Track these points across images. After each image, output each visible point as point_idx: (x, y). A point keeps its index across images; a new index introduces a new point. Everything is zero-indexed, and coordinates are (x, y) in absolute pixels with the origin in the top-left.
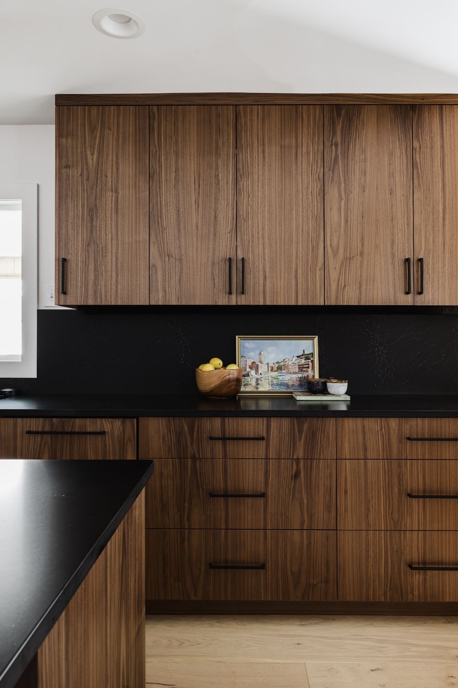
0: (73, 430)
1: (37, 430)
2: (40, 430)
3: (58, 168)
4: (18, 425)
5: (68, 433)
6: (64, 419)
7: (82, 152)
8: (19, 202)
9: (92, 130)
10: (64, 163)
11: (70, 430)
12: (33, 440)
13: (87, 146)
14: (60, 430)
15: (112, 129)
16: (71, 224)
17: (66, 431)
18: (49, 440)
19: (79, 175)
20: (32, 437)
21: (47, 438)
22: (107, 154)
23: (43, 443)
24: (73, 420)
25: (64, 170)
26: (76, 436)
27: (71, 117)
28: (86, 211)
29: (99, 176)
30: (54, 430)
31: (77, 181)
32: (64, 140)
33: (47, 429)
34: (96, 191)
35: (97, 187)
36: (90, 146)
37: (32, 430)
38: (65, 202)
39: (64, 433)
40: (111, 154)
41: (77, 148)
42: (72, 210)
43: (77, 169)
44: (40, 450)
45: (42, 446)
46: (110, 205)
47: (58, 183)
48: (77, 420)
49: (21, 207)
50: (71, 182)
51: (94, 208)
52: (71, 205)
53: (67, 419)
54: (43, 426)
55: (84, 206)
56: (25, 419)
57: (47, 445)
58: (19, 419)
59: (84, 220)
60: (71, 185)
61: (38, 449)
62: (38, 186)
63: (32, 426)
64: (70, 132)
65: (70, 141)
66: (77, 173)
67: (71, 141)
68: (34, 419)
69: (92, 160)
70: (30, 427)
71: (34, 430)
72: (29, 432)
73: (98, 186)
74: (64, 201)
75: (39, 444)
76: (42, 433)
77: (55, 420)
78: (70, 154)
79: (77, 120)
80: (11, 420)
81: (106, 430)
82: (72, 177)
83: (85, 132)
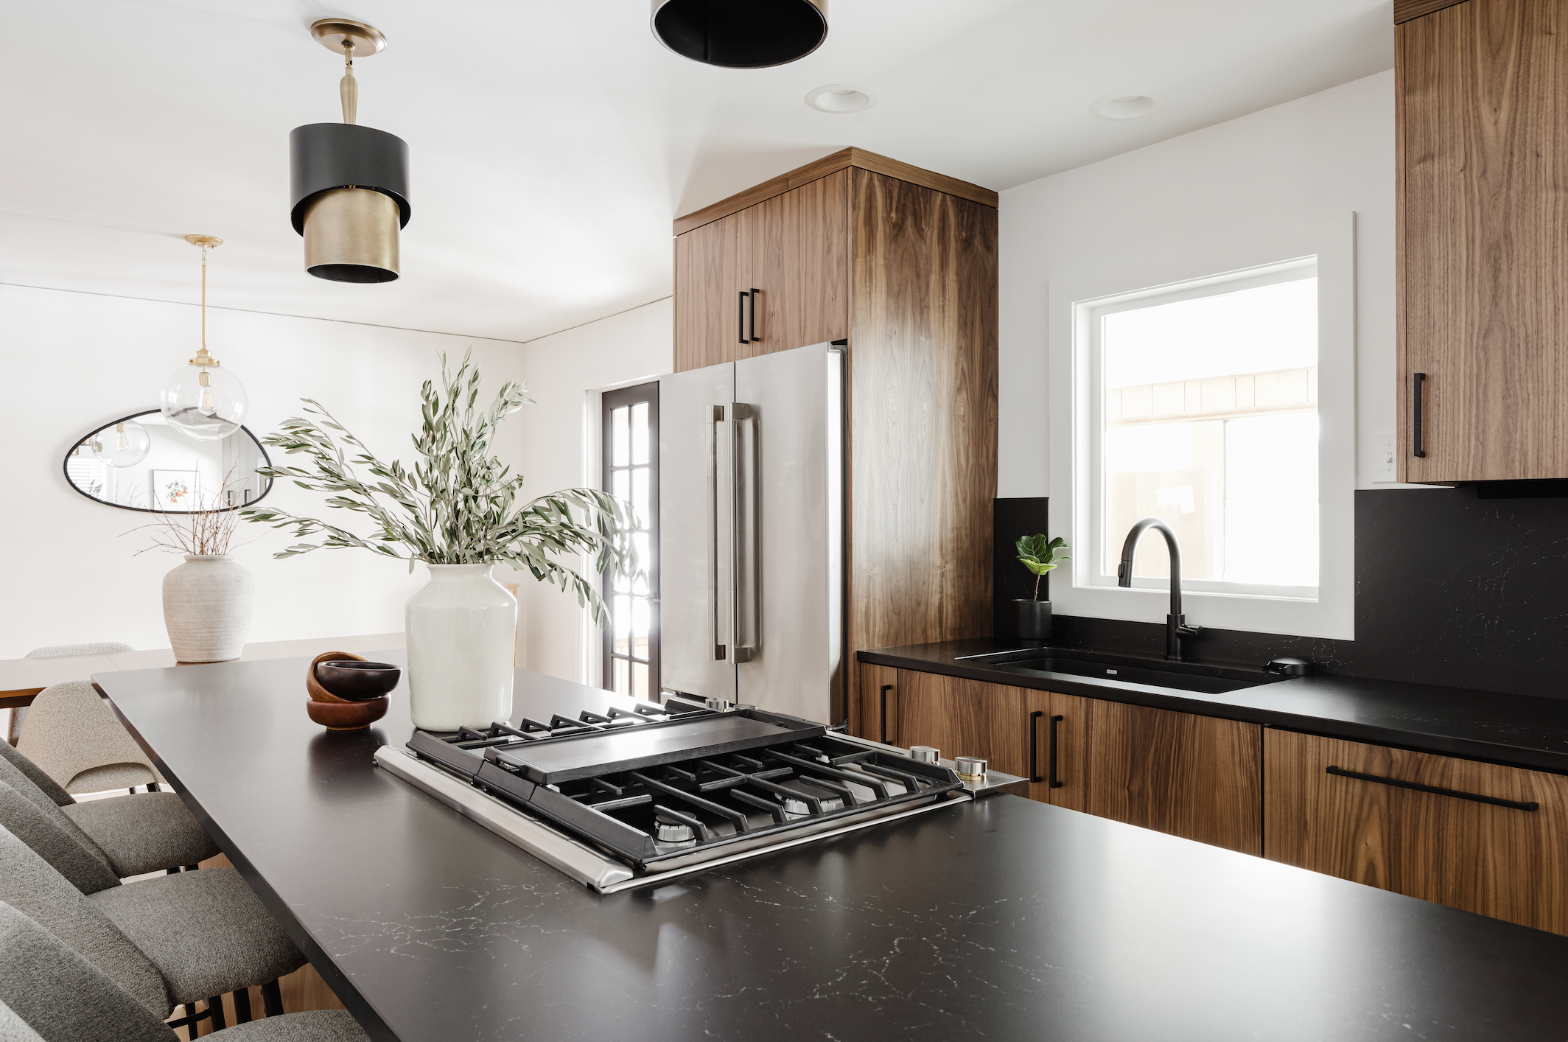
0: (1445, 785)
1: (1352, 768)
2: (1360, 769)
3: (1402, 166)
4: (1309, 749)
5: (1430, 789)
6: (1420, 755)
7: (1465, 113)
8: (1313, 260)
9: (1495, 50)
10: (1418, 151)
11: (1435, 783)
12: (1344, 788)
13: (1480, 93)
14: (1410, 778)
15: (1554, 30)
16: (1437, 291)
17: (1426, 783)
18: (1383, 797)
19: (1458, 170)
20: (1341, 782)
21: (1379, 790)
22: (1541, 99)
23: (1367, 800)
24: (1443, 759)
25: (1418, 168)
26: (1453, 801)
27: (1437, 38)
28: (1478, 254)
29: (1515, 159)
30: (1394, 775)
31: (1453, 186)
32: (1417, 98)
33: (1377, 770)
34: (1508, 197)
35: (1509, 188)
36: (1490, 92)
37: (1339, 765)
38: (1422, 242)
39: (1418, 787)
40: (1551, 95)
41: (1452, 106)
42: (1439, 258)
43: (1453, 156)
44: (1359, 814)
45: (1366, 807)
46: (1550, 225)
47: (1402, 201)
48: (1456, 764)
49: (1316, 270)
50: (1436, 192)
51: (1502, 242)
52: (1436, 245)
53: (1427, 755)
54: (1368, 762)
55: (1473, 242)
56: (1324, 740)
57: (1376, 807)
58: (1310, 737)
59: (1473, 276)
60: (1437, 199)
61: (1355, 810)
62: (1355, 216)
63: (1341, 757)
64: (1433, 75)
65: (1433, 94)
66: (1453, 165)
67: (1436, 94)
68: (1347, 742)
69: (1494, 124)
70: (1337, 760)
71: (1345, 768)
72: (1333, 770)
73: (1514, 185)
74: (1419, 238)
75: (1357, 800)
76: (1366, 777)
77: (1396, 753)
78: (1434, 126)
79: (1453, 38)
80: (1294, 736)
81: (1539, 800)
82: (1441, 178)
83: (1473, 61)
